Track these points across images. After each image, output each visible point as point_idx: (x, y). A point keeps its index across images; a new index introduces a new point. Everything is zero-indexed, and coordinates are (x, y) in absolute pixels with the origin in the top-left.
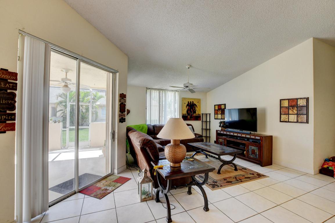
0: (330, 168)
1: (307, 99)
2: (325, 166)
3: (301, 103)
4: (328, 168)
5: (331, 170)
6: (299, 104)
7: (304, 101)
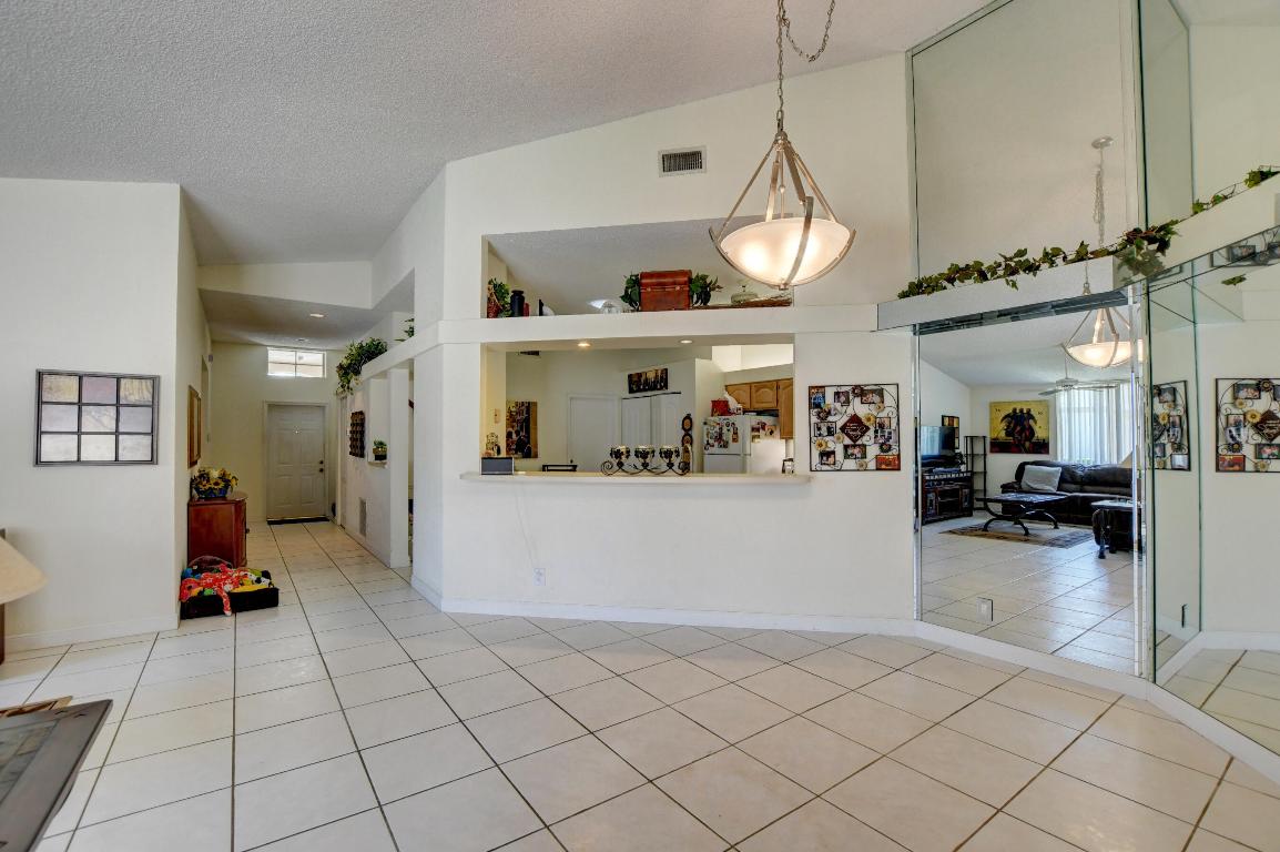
0: (208, 592)
1: (155, 381)
2: (195, 592)
3: (132, 392)
4: (201, 593)
5: (210, 596)
6: (126, 398)
7: (144, 387)
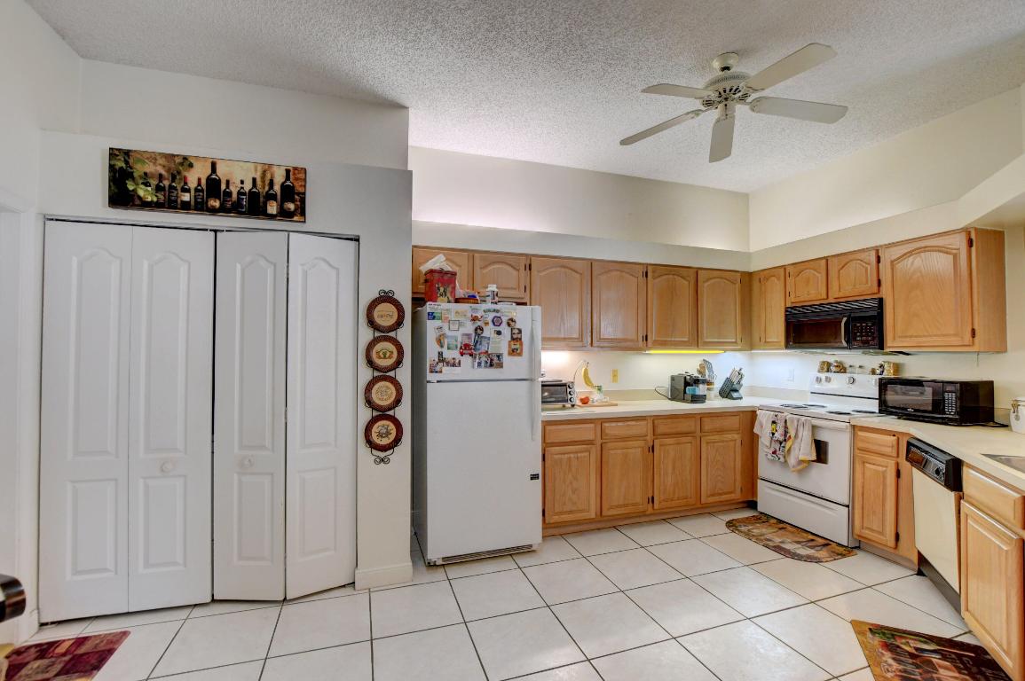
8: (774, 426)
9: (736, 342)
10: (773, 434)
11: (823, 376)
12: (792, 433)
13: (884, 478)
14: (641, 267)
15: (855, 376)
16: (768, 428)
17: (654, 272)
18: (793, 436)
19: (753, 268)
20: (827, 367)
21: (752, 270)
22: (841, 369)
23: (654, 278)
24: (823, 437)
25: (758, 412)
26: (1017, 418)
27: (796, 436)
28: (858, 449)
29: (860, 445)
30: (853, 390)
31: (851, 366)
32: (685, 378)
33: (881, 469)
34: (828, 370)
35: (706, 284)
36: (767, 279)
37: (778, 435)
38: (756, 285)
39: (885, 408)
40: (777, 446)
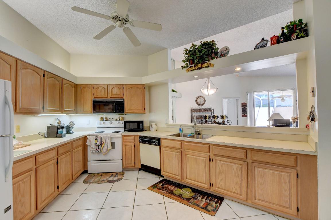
8: (96, 140)
9: (73, 111)
10: (96, 143)
11: (102, 122)
12: (104, 141)
13: (131, 148)
14: (42, 71)
15: (112, 121)
16: (93, 142)
17: (47, 75)
18: (104, 142)
19: (78, 82)
20: (102, 119)
21: (77, 83)
22: (107, 119)
23: (48, 78)
24: (113, 141)
25: (88, 137)
26: (152, 128)
27: (105, 142)
28: (124, 142)
29: (125, 141)
30: (112, 125)
31: (110, 118)
32: (57, 127)
33: (130, 146)
34: (103, 120)
35: (65, 86)
36: (84, 88)
37: (99, 143)
38: (79, 89)
39: (126, 130)
40: (97, 147)
